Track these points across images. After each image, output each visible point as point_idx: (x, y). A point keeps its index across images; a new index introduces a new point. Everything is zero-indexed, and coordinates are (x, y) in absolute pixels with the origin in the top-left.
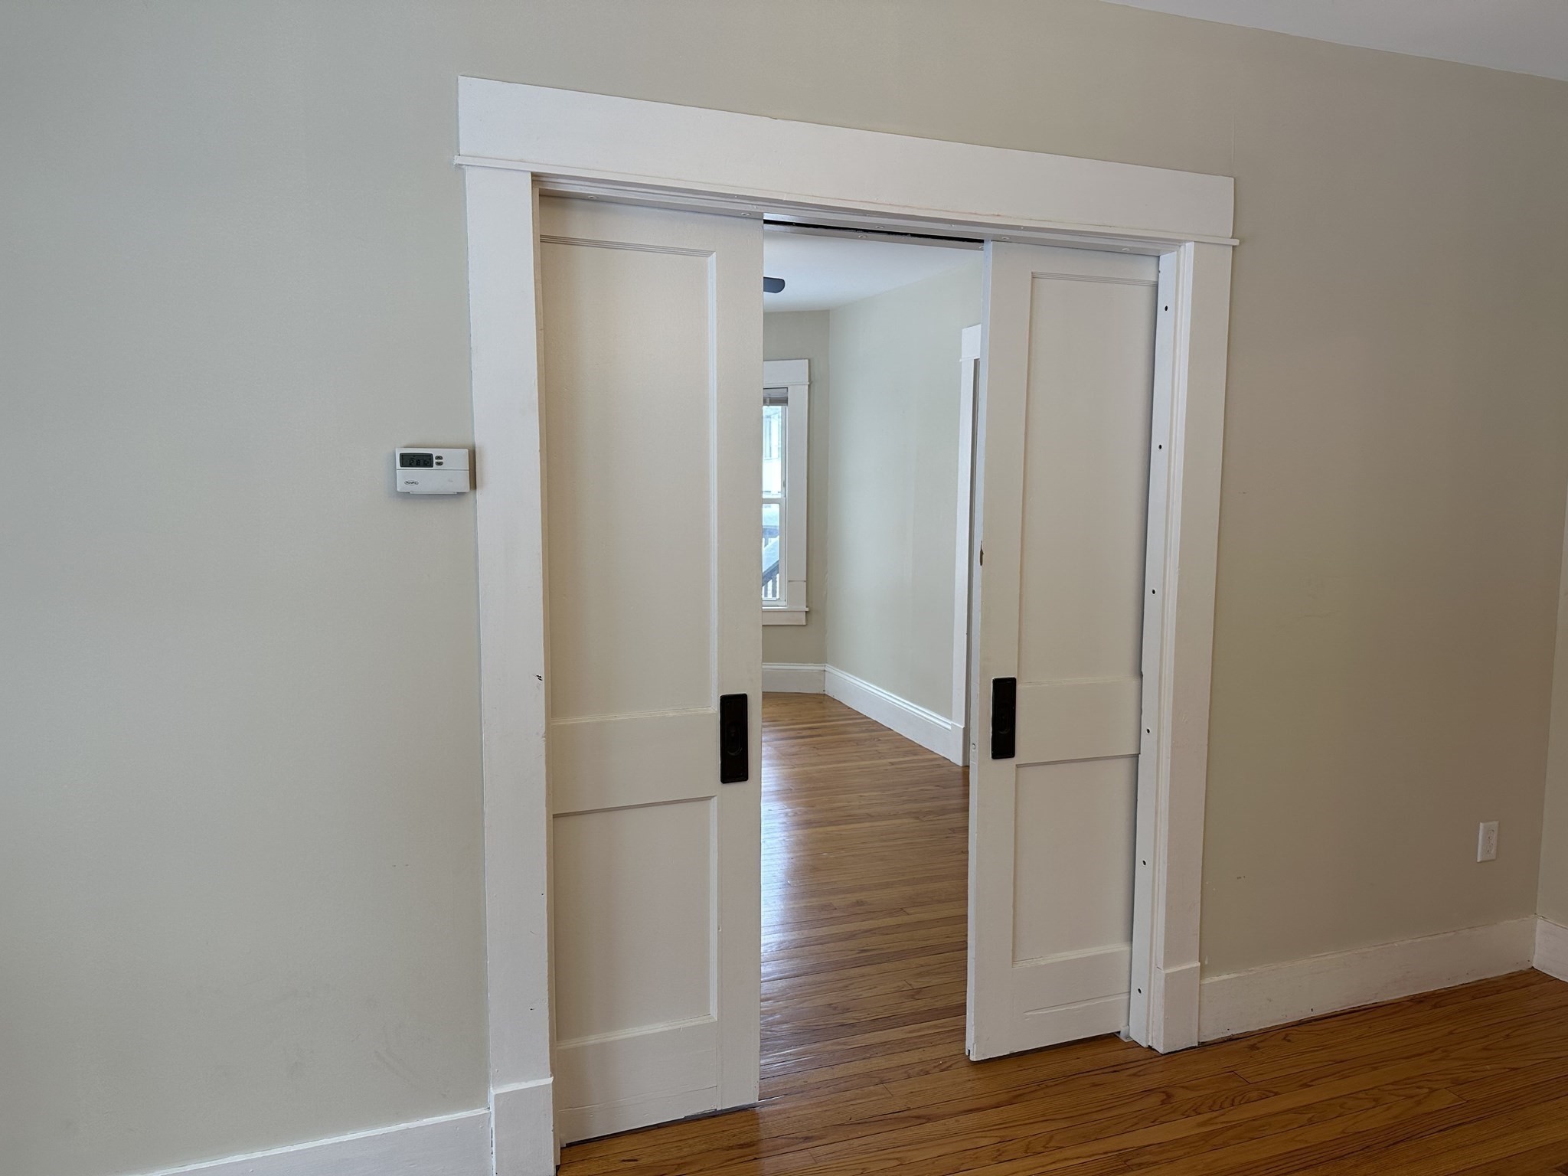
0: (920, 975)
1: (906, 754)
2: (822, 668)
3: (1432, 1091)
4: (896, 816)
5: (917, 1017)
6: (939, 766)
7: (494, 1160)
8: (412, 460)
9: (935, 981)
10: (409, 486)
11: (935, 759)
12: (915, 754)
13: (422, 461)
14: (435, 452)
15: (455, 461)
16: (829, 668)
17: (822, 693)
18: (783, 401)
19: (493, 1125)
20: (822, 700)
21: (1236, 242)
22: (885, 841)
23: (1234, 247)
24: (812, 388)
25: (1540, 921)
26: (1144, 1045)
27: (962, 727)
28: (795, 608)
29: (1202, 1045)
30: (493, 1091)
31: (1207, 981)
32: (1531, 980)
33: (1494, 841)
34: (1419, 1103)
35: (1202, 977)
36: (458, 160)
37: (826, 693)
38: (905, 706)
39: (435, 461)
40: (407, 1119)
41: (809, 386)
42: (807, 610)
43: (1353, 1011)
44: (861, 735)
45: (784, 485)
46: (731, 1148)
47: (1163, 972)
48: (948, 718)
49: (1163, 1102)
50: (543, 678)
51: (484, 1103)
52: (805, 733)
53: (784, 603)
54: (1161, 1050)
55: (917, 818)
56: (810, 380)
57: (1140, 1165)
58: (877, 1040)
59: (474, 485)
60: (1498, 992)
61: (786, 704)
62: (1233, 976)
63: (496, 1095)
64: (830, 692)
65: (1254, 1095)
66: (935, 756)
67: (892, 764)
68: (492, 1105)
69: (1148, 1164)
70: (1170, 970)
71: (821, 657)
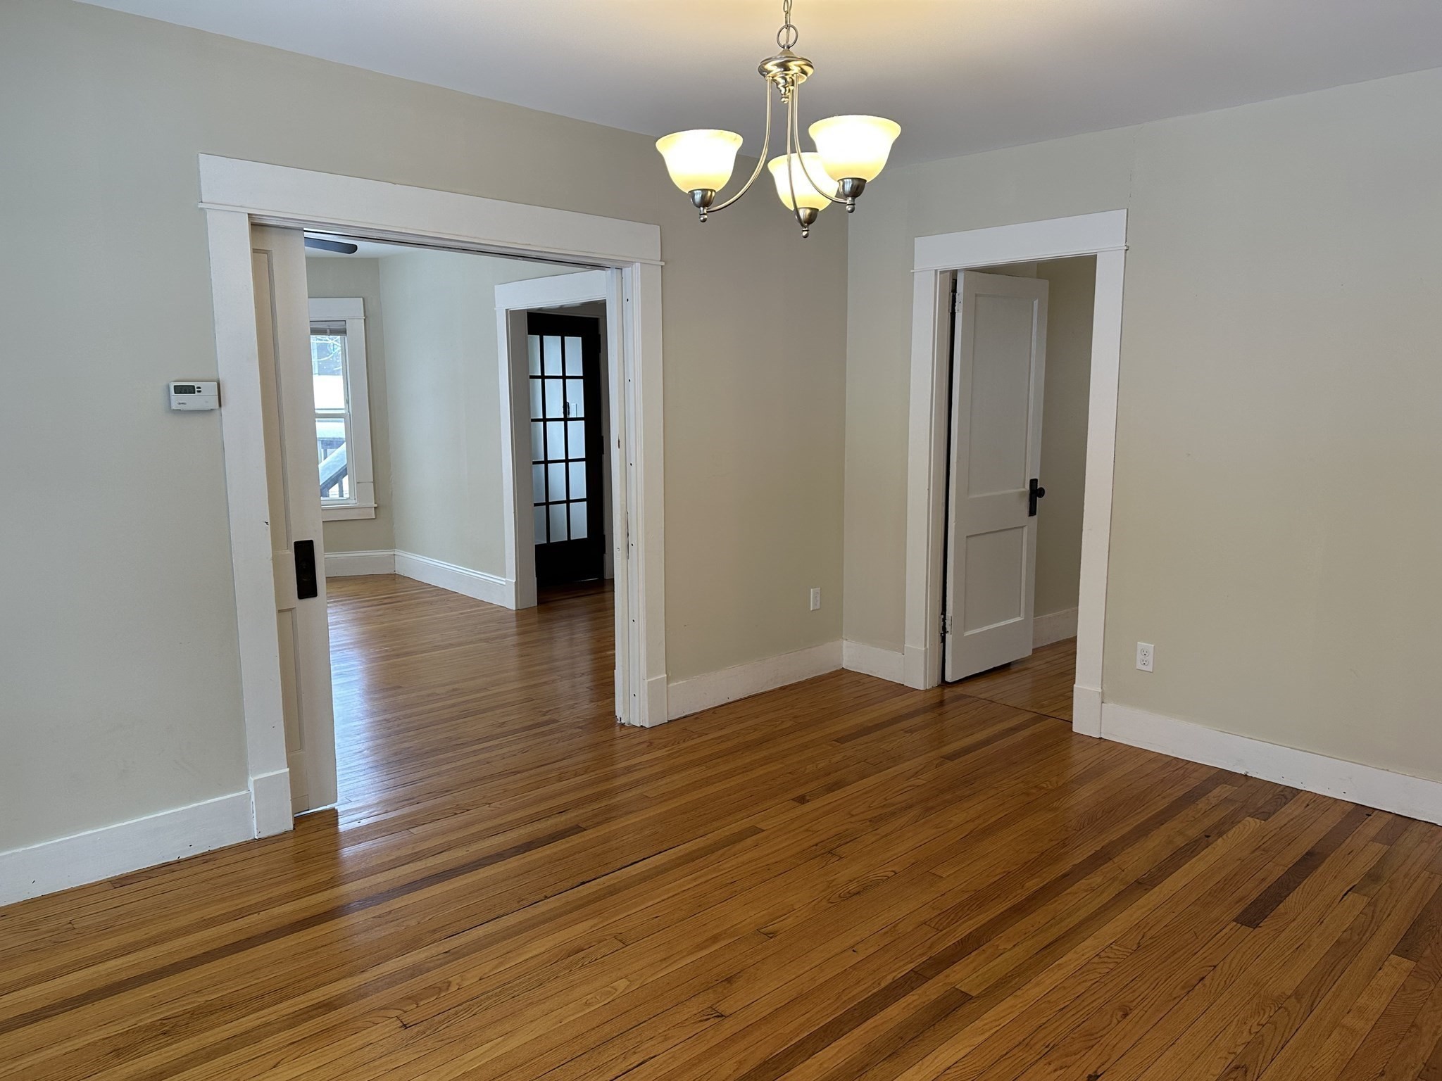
0: (503, 716)
1: (471, 607)
2: (392, 553)
3: (783, 722)
4: (471, 642)
5: (503, 735)
6: (499, 611)
7: (255, 821)
8: (180, 390)
9: (513, 718)
10: (181, 406)
11: (495, 608)
12: (479, 607)
13: (190, 390)
14: (196, 385)
15: (209, 389)
16: (397, 552)
17: (393, 573)
18: (343, 332)
19: (253, 799)
20: (394, 577)
21: (663, 264)
22: (466, 657)
23: (662, 266)
24: (367, 321)
25: (844, 642)
26: (638, 725)
27: (514, 581)
28: (364, 505)
29: (669, 721)
30: (251, 779)
31: (670, 685)
32: (843, 672)
33: (818, 599)
34: (776, 727)
35: (668, 684)
36: (201, 205)
37: (396, 573)
38: (467, 573)
39: (196, 390)
40: (197, 801)
41: (365, 320)
42: (376, 505)
43: (750, 697)
44: (433, 598)
45: (347, 402)
46: (403, 801)
47: (646, 681)
48: (502, 577)
49: (648, 746)
50: (269, 523)
51: (246, 788)
52: (386, 601)
53: (354, 501)
54: (647, 726)
55: (488, 642)
56: (365, 315)
57: (636, 770)
58: (481, 747)
59: (220, 405)
60: (823, 680)
61: (364, 583)
62: (685, 681)
63: (255, 781)
64: (400, 571)
65: (696, 736)
66: (494, 606)
67: (462, 614)
68: (252, 789)
69: (640, 769)
70: (649, 680)
71: (390, 545)
